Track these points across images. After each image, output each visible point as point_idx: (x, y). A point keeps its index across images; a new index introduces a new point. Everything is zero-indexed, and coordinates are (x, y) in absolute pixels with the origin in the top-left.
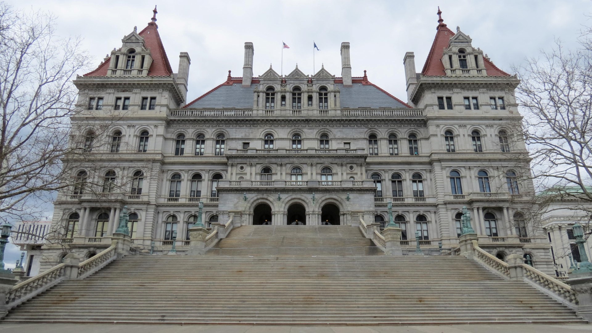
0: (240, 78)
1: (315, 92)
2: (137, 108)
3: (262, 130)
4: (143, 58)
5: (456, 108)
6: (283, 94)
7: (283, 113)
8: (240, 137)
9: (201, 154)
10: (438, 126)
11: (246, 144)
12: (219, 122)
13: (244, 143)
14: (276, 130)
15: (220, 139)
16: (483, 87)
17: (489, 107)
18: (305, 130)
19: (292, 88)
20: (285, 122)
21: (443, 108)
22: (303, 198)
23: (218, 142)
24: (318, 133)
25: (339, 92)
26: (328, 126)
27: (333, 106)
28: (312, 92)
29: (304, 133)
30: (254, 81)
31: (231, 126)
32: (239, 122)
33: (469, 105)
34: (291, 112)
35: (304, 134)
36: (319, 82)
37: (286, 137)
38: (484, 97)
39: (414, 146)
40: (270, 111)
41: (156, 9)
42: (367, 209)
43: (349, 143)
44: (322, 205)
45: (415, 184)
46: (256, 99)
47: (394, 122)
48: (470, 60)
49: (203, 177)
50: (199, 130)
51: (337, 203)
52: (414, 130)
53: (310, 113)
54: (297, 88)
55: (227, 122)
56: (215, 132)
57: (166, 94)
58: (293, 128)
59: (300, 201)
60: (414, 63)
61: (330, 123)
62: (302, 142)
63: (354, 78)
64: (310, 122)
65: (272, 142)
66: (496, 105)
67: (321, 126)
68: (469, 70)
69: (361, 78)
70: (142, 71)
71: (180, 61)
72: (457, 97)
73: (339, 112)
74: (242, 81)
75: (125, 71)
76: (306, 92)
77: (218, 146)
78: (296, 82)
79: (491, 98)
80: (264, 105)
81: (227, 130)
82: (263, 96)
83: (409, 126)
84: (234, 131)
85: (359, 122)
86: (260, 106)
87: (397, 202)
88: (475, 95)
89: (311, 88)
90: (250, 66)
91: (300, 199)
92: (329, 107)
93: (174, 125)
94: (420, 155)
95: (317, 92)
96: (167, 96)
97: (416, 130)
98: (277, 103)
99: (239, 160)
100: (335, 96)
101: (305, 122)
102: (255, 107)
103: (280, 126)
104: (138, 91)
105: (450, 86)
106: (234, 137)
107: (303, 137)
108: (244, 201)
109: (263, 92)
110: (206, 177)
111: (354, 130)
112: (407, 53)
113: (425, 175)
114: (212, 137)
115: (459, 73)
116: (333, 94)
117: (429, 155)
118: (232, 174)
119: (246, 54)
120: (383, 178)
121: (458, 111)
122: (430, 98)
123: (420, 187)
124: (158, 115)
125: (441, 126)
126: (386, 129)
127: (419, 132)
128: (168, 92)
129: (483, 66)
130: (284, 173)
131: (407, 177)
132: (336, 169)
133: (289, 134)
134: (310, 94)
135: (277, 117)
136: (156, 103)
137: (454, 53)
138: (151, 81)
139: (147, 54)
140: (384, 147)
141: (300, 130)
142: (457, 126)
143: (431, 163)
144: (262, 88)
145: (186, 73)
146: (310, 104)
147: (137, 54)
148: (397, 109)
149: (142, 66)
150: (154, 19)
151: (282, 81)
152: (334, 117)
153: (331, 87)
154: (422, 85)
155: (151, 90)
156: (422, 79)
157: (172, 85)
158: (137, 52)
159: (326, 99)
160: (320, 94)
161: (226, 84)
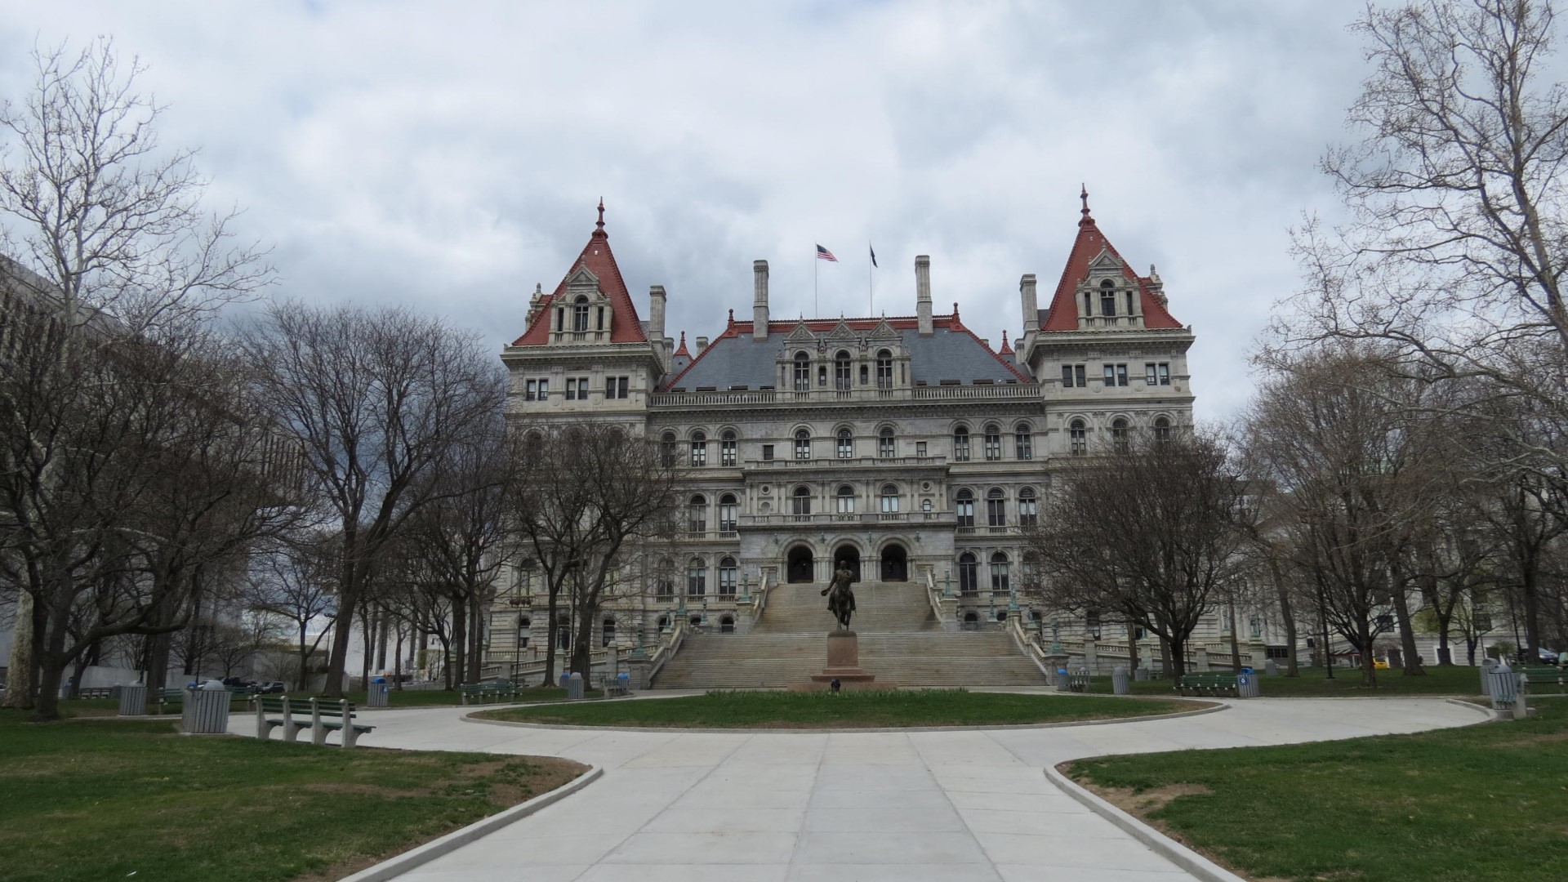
0: (749, 322)
1: (871, 360)
2: (600, 395)
3: (791, 424)
4: (601, 310)
5: (1091, 384)
6: (822, 364)
7: (823, 396)
8: (758, 437)
9: (702, 463)
10: (1060, 415)
11: (768, 451)
12: (725, 414)
13: (765, 447)
14: (814, 424)
15: (729, 440)
16: (1136, 349)
17: (1143, 382)
18: (858, 424)
19: (835, 354)
20: (826, 411)
21: (1072, 386)
22: (855, 538)
23: (725, 445)
24: (877, 427)
25: (910, 360)
26: (892, 415)
27: (900, 382)
28: (867, 361)
29: (855, 428)
30: (773, 328)
31: (744, 419)
32: (755, 414)
33: (1113, 378)
34: (835, 394)
35: (856, 430)
36: (878, 343)
37: (828, 435)
38: (1136, 366)
39: (1023, 444)
40: (802, 394)
41: (601, 204)
42: (943, 553)
43: (925, 443)
44: (882, 548)
45: (1024, 506)
46: (779, 374)
47: (995, 408)
48: (1120, 300)
49: (707, 502)
50: (696, 428)
51: (903, 545)
52: (1025, 419)
53: (865, 396)
54: (843, 354)
55: (737, 414)
56: (721, 429)
58: (839, 420)
59: (852, 543)
60: (1034, 295)
61: (895, 411)
62: (853, 442)
63: (937, 317)
64: (865, 411)
65: (807, 443)
66: (1155, 377)
67: (881, 416)
68: (1116, 319)
69: (948, 316)
70: (602, 333)
71: (652, 302)
72: (1094, 367)
73: (909, 393)
74: (752, 327)
75: (575, 334)
76: (857, 360)
77: (726, 451)
78: (839, 344)
79: (1148, 365)
80: (793, 384)
81: (739, 425)
82: (790, 368)
83: (1018, 413)
84: (750, 428)
85: (939, 409)
86: (788, 385)
87: (995, 534)
88: (1122, 362)
89: (865, 353)
90: (764, 304)
91: (851, 540)
92: (894, 385)
93: (658, 420)
94: (1033, 460)
95: (874, 361)
96: (644, 375)
97: (1028, 420)
98: (812, 380)
99: (761, 478)
100: (903, 365)
101: (856, 411)
102: (779, 388)
103: (818, 417)
104: (598, 367)
105: (1083, 349)
106: (749, 437)
107: (854, 435)
108: (774, 544)
109: (791, 363)
110: (711, 500)
111: (931, 422)
112: (1024, 276)
113: (1040, 491)
114: (717, 438)
115: (1099, 324)
116: (899, 362)
117: (1046, 459)
118: (752, 499)
119: (757, 281)
120: (975, 497)
121: (1095, 389)
122: (1051, 369)
123: (1032, 509)
124: (634, 407)
125: (1066, 415)
126: (981, 420)
127: (1032, 423)
128: (645, 369)
129: (1140, 310)
130: (827, 497)
131: (1011, 494)
132: (904, 489)
133: (833, 431)
134: (864, 363)
135: (813, 404)
136: (629, 388)
137: (1094, 290)
138: (619, 352)
139: (607, 304)
140: (977, 449)
141: (849, 425)
142: (1090, 415)
143: (1047, 473)
144: (788, 355)
145: (662, 323)
146: (864, 381)
147: (591, 306)
148: (1000, 386)
149: (600, 325)
150: (601, 223)
151: (819, 343)
152: (901, 401)
153: (896, 352)
154: (1038, 347)
155: (620, 366)
156: (1038, 338)
157: (651, 357)
158: (590, 301)
159: (889, 371)
160: (880, 363)
161: (727, 335)
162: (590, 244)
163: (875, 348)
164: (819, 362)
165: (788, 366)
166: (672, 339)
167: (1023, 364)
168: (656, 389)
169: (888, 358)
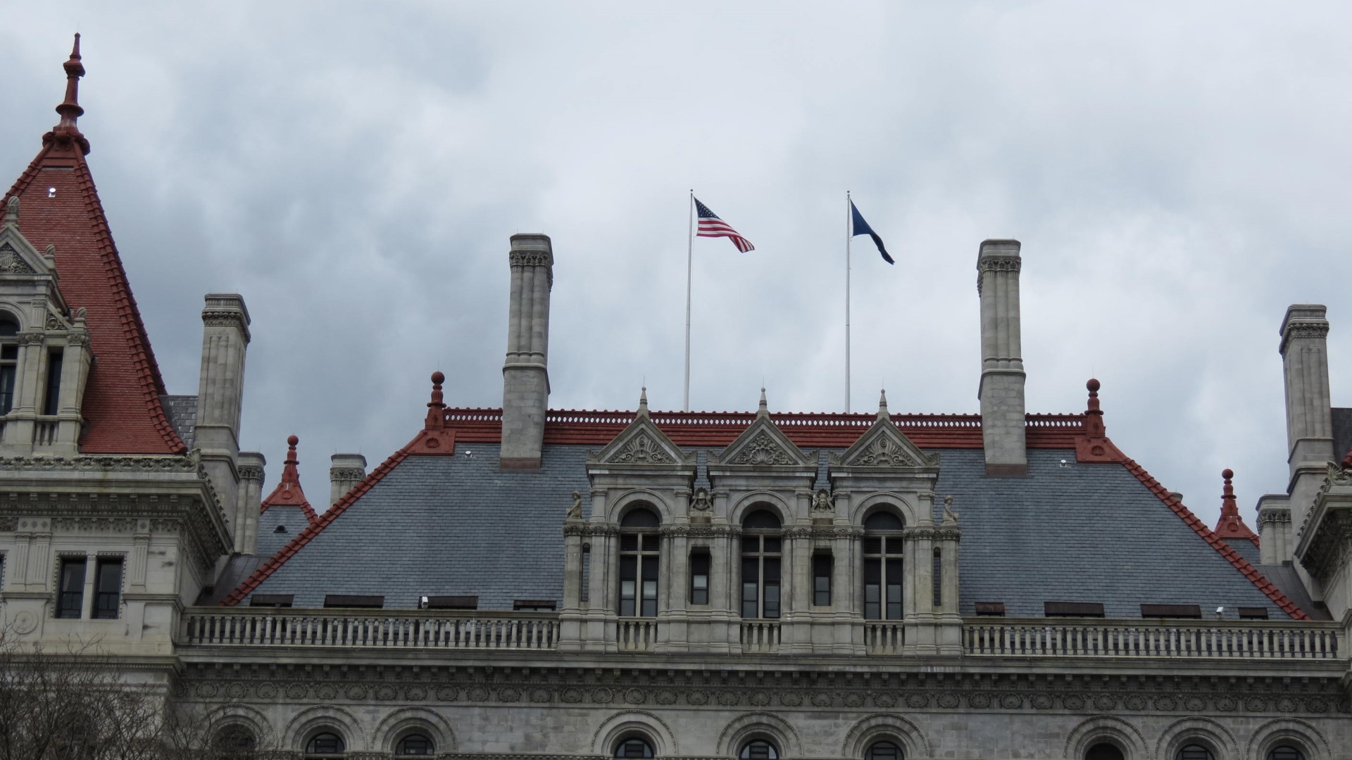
0: (489, 412)
1: (844, 535)
2: (37, 607)
3: (600, 715)
4: (55, 358)
6: (700, 542)
7: (700, 636)
12: (408, 678)
14: (668, 716)
18: (798, 721)
19: (739, 512)
20: (707, 681)
24: (857, 734)
25: (957, 538)
26: (901, 700)
27: (926, 603)
28: (832, 536)
29: (790, 735)
30: (560, 432)
31: (463, 694)
32: (497, 679)
34: (735, 631)
35: (793, 740)
36: (865, 486)
37: (710, 751)
40: (637, 626)
41: (76, 55)
46: (572, 565)
47: (1204, 689)
50: (320, 713)
52: (1291, 726)
53: (824, 639)
54: (761, 515)
55: (444, 679)
56: (392, 721)
57: (169, 546)
58: (743, 708)
60: (1322, 364)
61: (911, 686)
63: (1039, 417)
64: (821, 684)
67: (869, 700)
69: (1071, 418)
70: (53, 425)
71: (208, 340)
73: (953, 635)
74: (497, 427)
76: (801, 534)
78: (756, 485)
80: (611, 596)
81: (447, 713)
82: (604, 550)
83: (1271, 705)
84: (477, 721)
85: (1041, 687)
86: (595, 599)
89: (827, 515)
90: (535, 361)
92: (908, 610)
93: (206, 689)
95: (853, 537)
96: (172, 553)
97: (1301, 728)
98: (669, 587)
100: (937, 554)
101: (795, 682)
102: (569, 604)
103: (682, 698)
104: (39, 525)
106: (476, 748)
107: (785, 754)
109: (607, 534)
111: (1017, 724)
112: (1293, 310)
116: (926, 545)
119: (517, 294)
124: (137, 646)
126: (1167, 722)
127: (1314, 737)
128: (176, 535)
133: (727, 740)
134: (823, 543)
135: (671, 657)
136: (126, 588)
138: (101, 483)
139: (74, 340)
141: (773, 722)
144: (601, 512)
145: (234, 403)
146: (821, 594)
147: (26, 342)
148: (1221, 623)
149: (50, 400)
150: (70, 109)
151: (693, 479)
152: (928, 660)
153: (917, 513)
154: (1332, 514)
155: (102, 523)
156: (1335, 490)
157: (196, 500)
158: (25, 328)
159: (896, 567)
160: (870, 544)
161: (419, 448)
162: (36, 166)
163: (857, 500)
164: (690, 534)
165: (597, 542)
166: (260, 457)
167: (1287, 564)
168: (206, 594)
169: (893, 532)
